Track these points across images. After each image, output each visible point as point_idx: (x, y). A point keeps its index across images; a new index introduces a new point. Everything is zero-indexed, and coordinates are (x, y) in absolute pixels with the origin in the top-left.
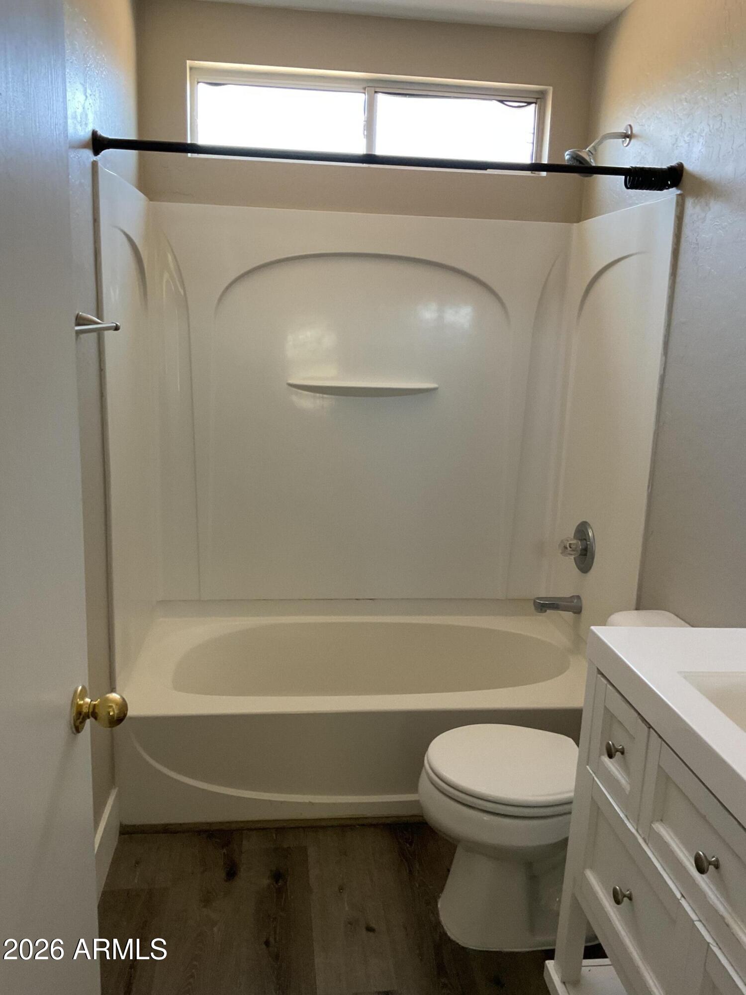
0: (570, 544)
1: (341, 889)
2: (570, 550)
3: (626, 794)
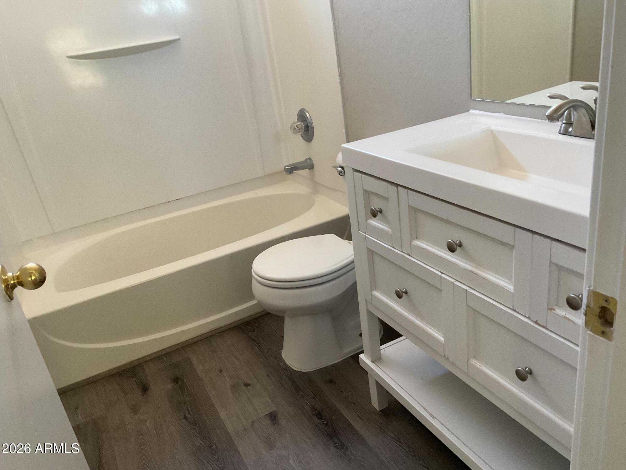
0: (297, 125)
1: (220, 371)
2: (298, 129)
3: (390, 234)
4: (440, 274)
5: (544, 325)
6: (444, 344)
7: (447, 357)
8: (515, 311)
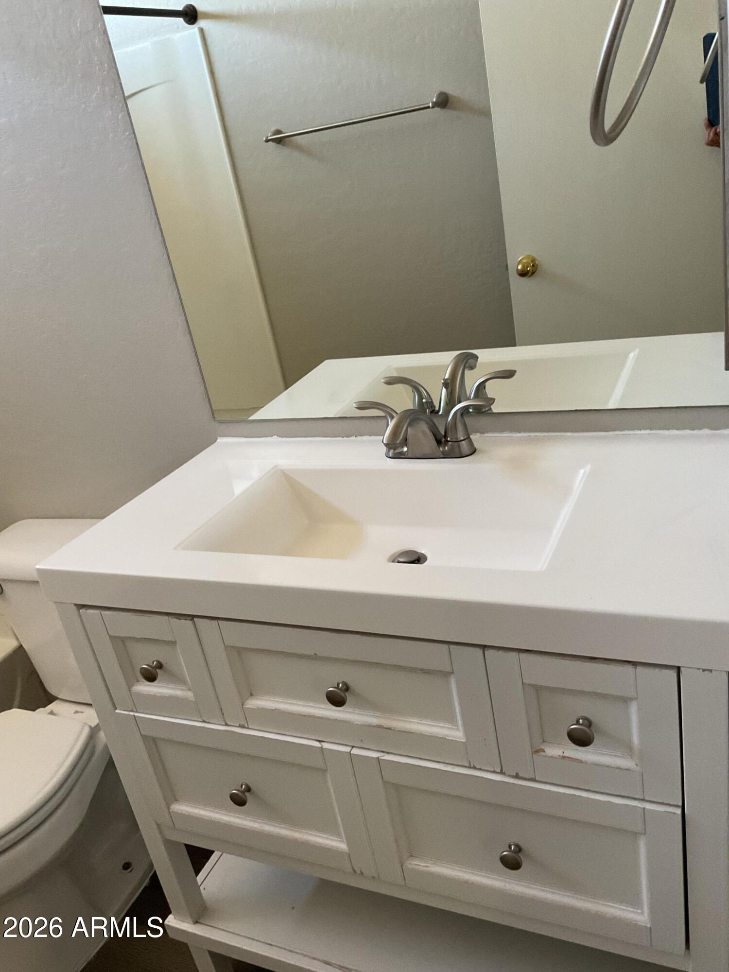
3: (192, 701)
4: (317, 744)
5: (531, 776)
6: (349, 853)
7: (358, 872)
8: (474, 768)
